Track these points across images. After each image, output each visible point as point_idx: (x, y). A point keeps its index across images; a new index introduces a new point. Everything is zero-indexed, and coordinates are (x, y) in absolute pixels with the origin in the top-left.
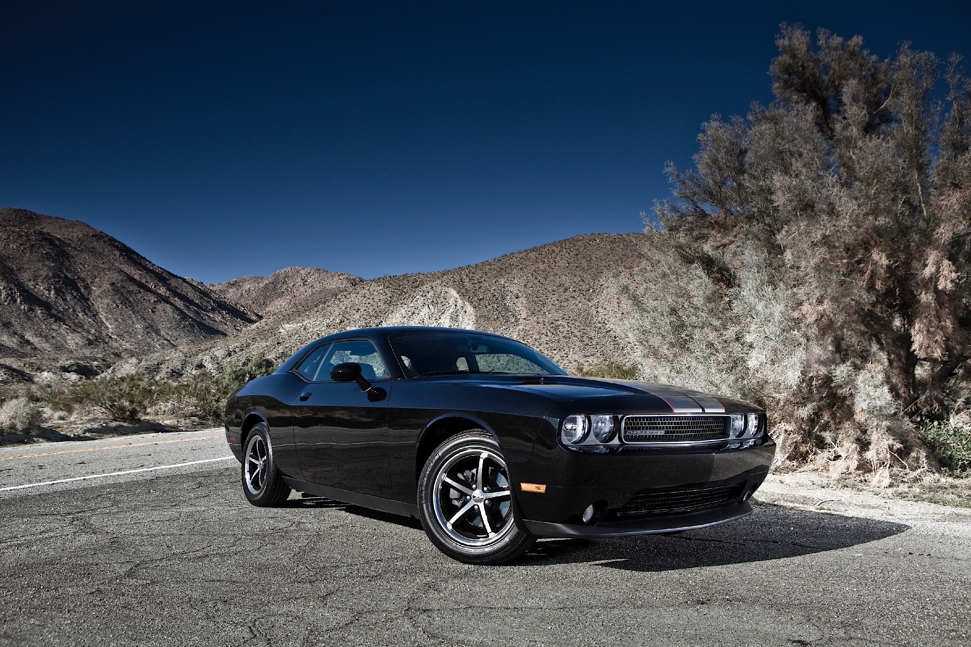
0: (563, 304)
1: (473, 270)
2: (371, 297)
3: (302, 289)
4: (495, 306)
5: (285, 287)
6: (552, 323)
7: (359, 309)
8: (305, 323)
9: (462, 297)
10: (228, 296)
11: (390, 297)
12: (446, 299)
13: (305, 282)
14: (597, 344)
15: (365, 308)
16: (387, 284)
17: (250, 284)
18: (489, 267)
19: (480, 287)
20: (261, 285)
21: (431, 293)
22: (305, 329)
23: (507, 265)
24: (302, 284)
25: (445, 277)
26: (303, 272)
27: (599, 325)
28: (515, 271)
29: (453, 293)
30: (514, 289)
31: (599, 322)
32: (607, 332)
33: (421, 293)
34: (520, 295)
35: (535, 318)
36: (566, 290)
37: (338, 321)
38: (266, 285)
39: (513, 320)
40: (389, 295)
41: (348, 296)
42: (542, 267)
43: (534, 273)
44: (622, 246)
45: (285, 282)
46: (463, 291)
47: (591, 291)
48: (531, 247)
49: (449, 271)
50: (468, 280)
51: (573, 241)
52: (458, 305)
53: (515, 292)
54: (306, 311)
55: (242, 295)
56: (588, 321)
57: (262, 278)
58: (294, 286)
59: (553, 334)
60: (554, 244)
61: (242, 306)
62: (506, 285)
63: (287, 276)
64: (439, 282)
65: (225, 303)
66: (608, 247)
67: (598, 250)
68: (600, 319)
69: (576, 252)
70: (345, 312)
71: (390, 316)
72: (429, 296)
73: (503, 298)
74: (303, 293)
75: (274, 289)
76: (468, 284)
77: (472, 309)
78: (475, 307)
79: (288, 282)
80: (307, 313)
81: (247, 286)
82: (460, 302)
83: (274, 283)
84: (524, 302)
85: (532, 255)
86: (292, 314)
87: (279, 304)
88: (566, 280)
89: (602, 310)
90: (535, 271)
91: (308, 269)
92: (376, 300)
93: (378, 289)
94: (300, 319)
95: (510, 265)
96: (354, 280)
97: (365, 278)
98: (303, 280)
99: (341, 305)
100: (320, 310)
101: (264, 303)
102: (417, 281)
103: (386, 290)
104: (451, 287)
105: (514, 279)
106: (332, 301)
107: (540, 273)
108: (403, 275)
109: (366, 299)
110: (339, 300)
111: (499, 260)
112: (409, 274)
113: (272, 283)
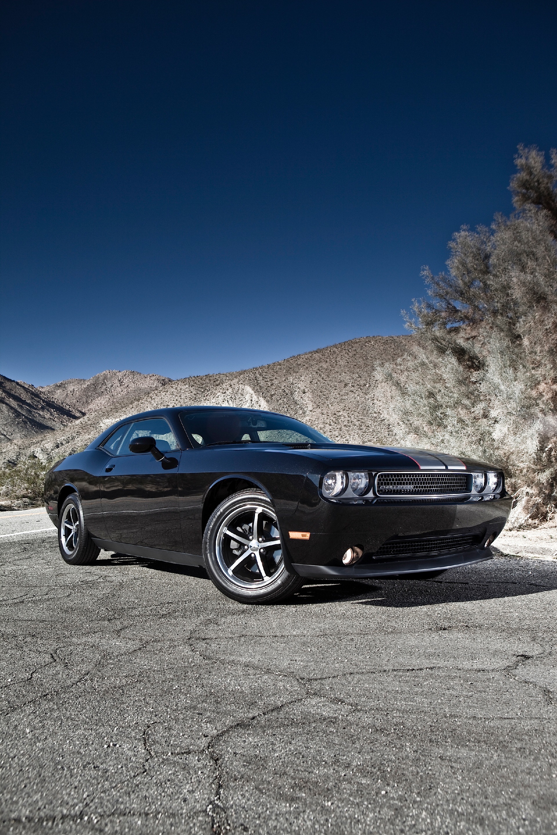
0: (344, 397)
1: (266, 370)
2: (178, 395)
3: (119, 389)
4: (285, 400)
5: (104, 387)
6: (335, 414)
9: (257, 393)
10: (56, 396)
11: (195, 394)
12: (243, 395)
13: (121, 382)
14: (374, 431)
16: (192, 383)
17: (74, 386)
18: (279, 367)
19: (272, 385)
20: (85, 386)
21: (230, 390)
23: (294, 364)
24: (119, 385)
25: (242, 376)
26: (120, 375)
27: (375, 415)
28: (301, 370)
29: (248, 389)
30: (302, 385)
31: (375, 413)
32: (382, 421)
33: (221, 391)
34: (306, 390)
35: (320, 410)
36: (346, 385)
38: (88, 386)
39: (301, 412)
40: (194, 392)
41: (159, 394)
42: (325, 366)
43: (318, 371)
44: (393, 347)
45: (104, 384)
46: (258, 388)
47: (367, 386)
48: (315, 349)
49: (245, 371)
50: (261, 378)
51: (350, 343)
52: (253, 400)
53: (302, 388)
54: (122, 407)
55: (67, 395)
56: (365, 411)
57: (84, 380)
58: (112, 386)
59: (336, 423)
60: (335, 346)
61: (67, 404)
62: (294, 382)
63: (105, 378)
64: (236, 380)
65: (53, 402)
66: (382, 348)
67: (373, 350)
68: (375, 410)
69: (355, 353)
72: (228, 392)
73: (292, 394)
74: (119, 392)
75: (95, 389)
76: (262, 383)
77: (266, 403)
78: (268, 401)
79: (107, 383)
80: (124, 409)
81: (71, 388)
82: (255, 398)
84: (310, 396)
85: (316, 356)
86: (111, 411)
87: (100, 403)
88: (346, 377)
89: (378, 402)
90: (319, 369)
91: (124, 372)
92: (183, 397)
93: (184, 387)
94: (117, 414)
95: (297, 364)
96: (163, 380)
97: (172, 378)
98: (119, 381)
99: (153, 402)
100: (134, 406)
101: (87, 401)
102: (217, 380)
103: (192, 389)
104: (247, 384)
105: (301, 376)
106: (145, 399)
107: (323, 371)
108: (206, 376)
109: (174, 396)
110: (151, 397)
111: (288, 361)
112: (211, 374)
113: (94, 385)
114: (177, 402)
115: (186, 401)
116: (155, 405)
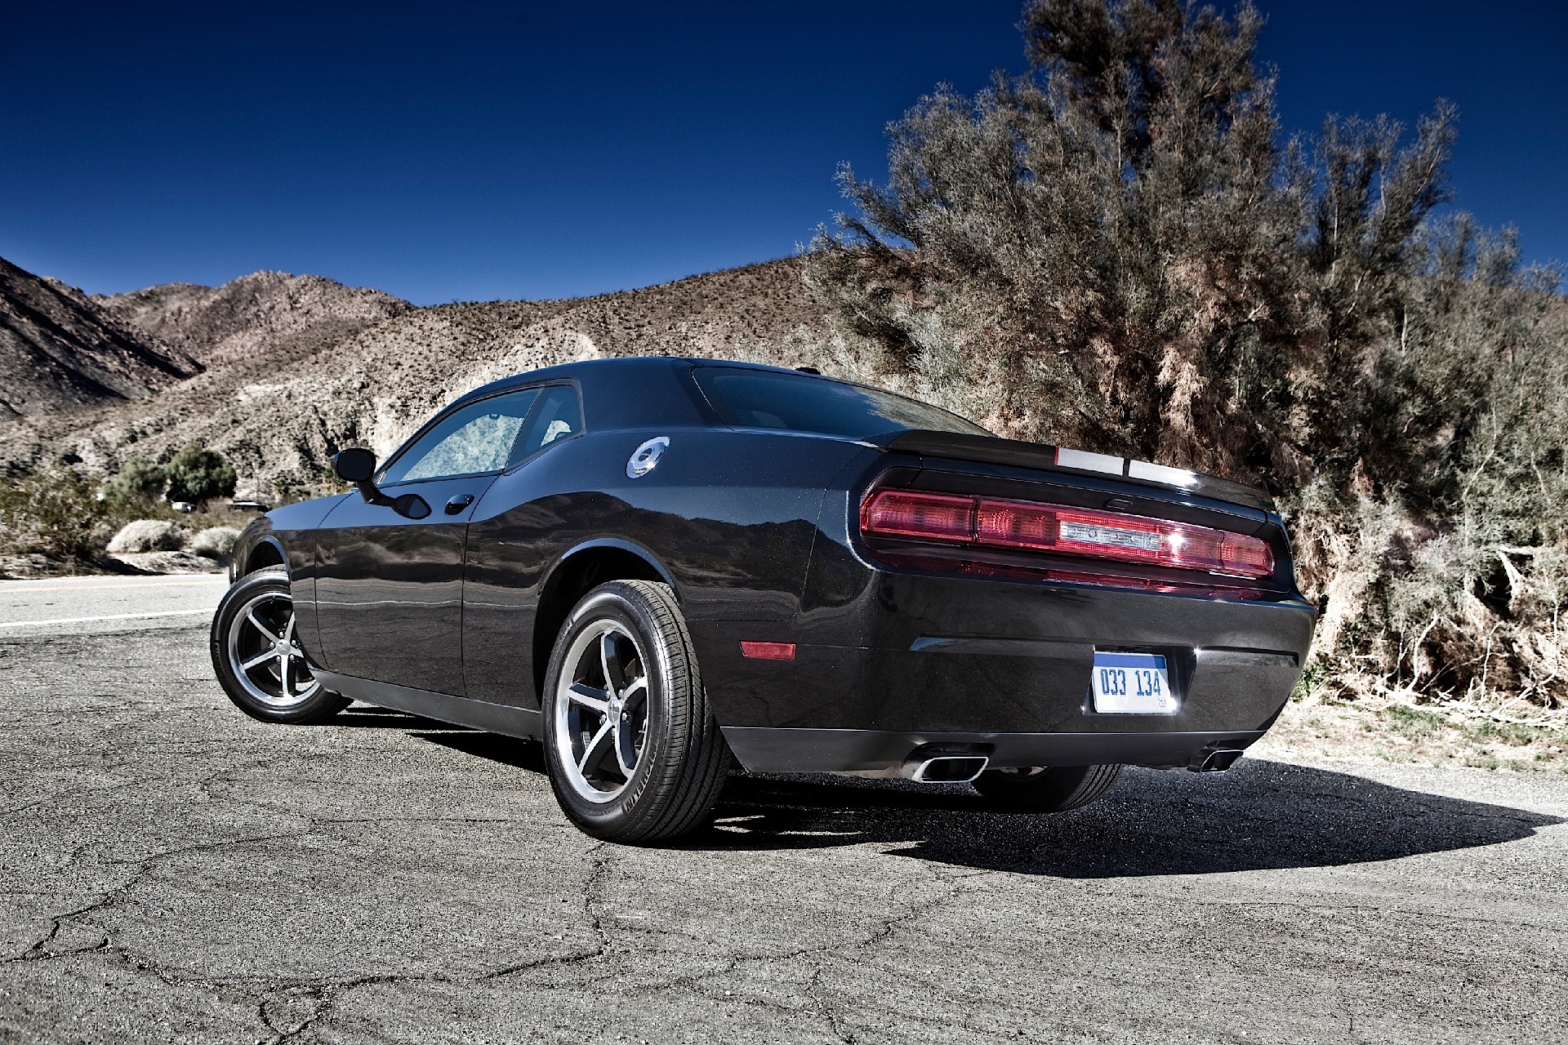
1: (628, 302)
2: (425, 342)
3: (288, 317)
5: (254, 309)
7: (399, 364)
8: (289, 385)
10: (136, 321)
11: (463, 344)
12: (571, 354)
13: (293, 301)
15: (411, 362)
16: (458, 318)
17: (181, 300)
18: (658, 297)
19: (639, 336)
20: (205, 303)
21: (544, 341)
22: (289, 397)
23: (694, 295)
24: (288, 307)
25: (573, 311)
26: (291, 283)
28: (709, 309)
29: (586, 342)
33: (523, 341)
37: (357, 385)
38: (215, 307)
40: (462, 339)
41: (380, 337)
42: (761, 304)
43: (746, 315)
45: (253, 301)
46: (608, 341)
48: (744, 265)
49: (581, 300)
50: (617, 320)
54: (293, 360)
55: (163, 320)
57: (207, 289)
58: (272, 308)
61: (163, 342)
62: (690, 334)
63: (257, 289)
64: (559, 319)
65: (129, 334)
70: (371, 368)
71: (461, 381)
72: (538, 346)
74: (289, 324)
75: (232, 313)
76: (617, 330)
79: (260, 301)
80: (296, 365)
81: (173, 304)
83: (232, 301)
85: (744, 279)
86: (266, 366)
87: (241, 345)
90: (747, 311)
91: (302, 279)
92: (434, 347)
93: (439, 326)
94: (280, 375)
95: (700, 295)
96: (394, 305)
97: (414, 302)
98: (290, 298)
99: (364, 353)
100: (321, 360)
101: (210, 339)
102: (518, 316)
103: (456, 330)
104: (583, 331)
105: (707, 323)
106: (347, 345)
107: (757, 314)
108: (491, 303)
109: (414, 344)
110: (361, 342)
111: (681, 286)
112: (503, 301)
113: (228, 301)
114: (420, 358)
115: (441, 356)
116: (369, 360)
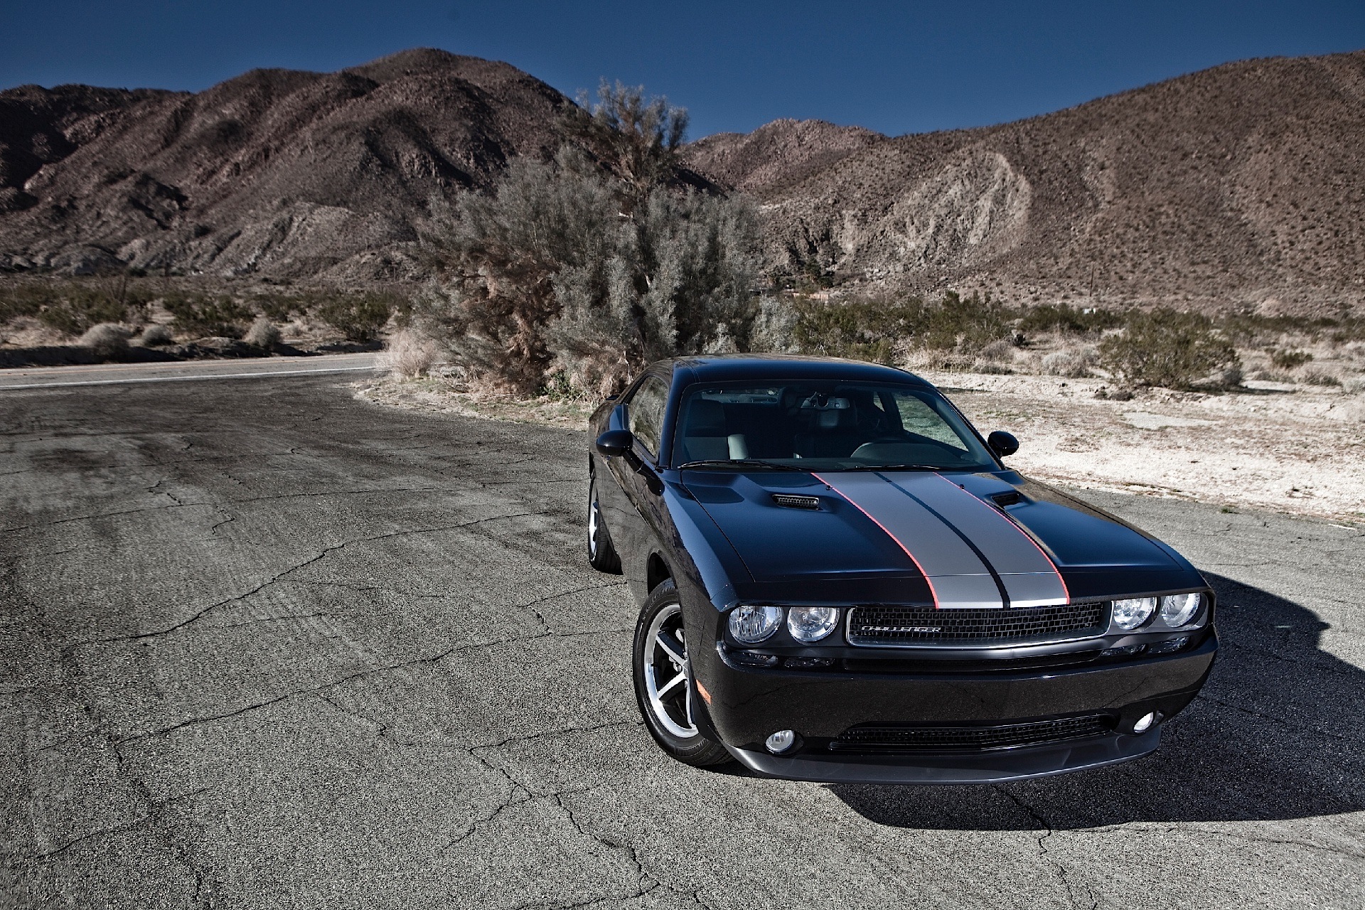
0: (1176, 179)
1: (1038, 125)
2: (881, 167)
3: (796, 152)
4: (1065, 181)
5: (773, 148)
6: (1151, 210)
7: (861, 184)
8: (784, 204)
9: (1015, 167)
10: (695, 162)
11: (909, 166)
12: (989, 170)
13: (800, 139)
14: (1219, 244)
15: (870, 183)
16: (906, 147)
17: (724, 145)
18: (1064, 119)
19: (1045, 153)
20: (740, 146)
21: (968, 161)
22: (784, 213)
23: (1094, 116)
24: (797, 145)
25: (994, 135)
26: (799, 126)
27: (1229, 214)
28: (1106, 126)
29: (1002, 160)
30: (1098, 154)
31: (1232, 210)
32: (1241, 225)
33: (953, 161)
34: (1107, 163)
35: (1125, 202)
36: (1185, 156)
37: (830, 201)
38: (746, 148)
39: (1090, 204)
40: (908, 163)
41: (849, 164)
42: (1151, 117)
43: (1137, 129)
44: (1302, 79)
45: (772, 141)
46: (1019, 158)
47: (1228, 157)
48: (1143, 85)
49: (1004, 126)
50: (1027, 140)
51: (1212, 74)
52: (1008, 179)
53: (1100, 160)
54: (791, 185)
55: (713, 160)
56: (1213, 206)
57: (742, 136)
58: (785, 146)
59: (1148, 227)
60: (1182, 80)
61: (712, 176)
62: (1087, 148)
63: (776, 132)
64: (981, 144)
65: (691, 172)
66: (1277, 81)
67: (1256, 87)
68: (1234, 205)
69: (1217, 92)
70: (842, 189)
71: (906, 195)
72: (964, 165)
73: (1080, 169)
74: (797, 156)
75: (758, 151)
76: (1026, 148)
77: (1028, 186)
78: (1032, 183)
79: (777, 141)
80: (790, 189)
81: (719, 148)
82: (1010, 174)
83: (758, 143)
84: (1112, 175)
85: (1140, 99)
86: (772, 190)
87: (764, 174)
88: (1188, 140)
89: (1241, 190)
90: (1138, 125)
91: (806, 122)
92: (887, 171)
93: (891, 154)
94: (778, 197)
95: (1100, 115)
96: (872, 137)
97: (887, 134)
98: (799, 137)
99: (837, 178)
100: (807, 184)
101: (743, 171)
102: (951, 142)
103: (904, 156)
104: (1000, 151)
105: (1102, 138)
106: (826, 172)
107: (1146, 127)
108: (933, 133)
109: (873, 169)
110: (836, 170)
111: (1085, 108)
112: (942, 130)
113: (755, 143)
114: (877, 179)
115: (892, 177)
116: (840, 183)
